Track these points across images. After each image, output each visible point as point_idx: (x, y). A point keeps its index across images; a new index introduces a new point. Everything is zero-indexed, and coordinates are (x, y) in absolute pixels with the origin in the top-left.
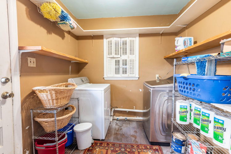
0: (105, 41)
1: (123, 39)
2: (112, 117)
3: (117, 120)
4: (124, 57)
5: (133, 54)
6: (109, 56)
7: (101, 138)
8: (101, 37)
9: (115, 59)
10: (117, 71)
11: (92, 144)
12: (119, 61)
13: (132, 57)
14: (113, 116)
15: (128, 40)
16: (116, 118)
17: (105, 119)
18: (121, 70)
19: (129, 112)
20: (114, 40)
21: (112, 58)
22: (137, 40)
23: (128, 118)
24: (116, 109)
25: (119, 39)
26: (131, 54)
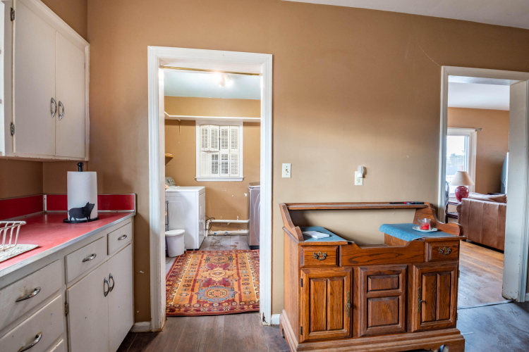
0: (198, 129)
1: (222, 128)
2: (207, 231)
3: (215, 235)
4: (223, 151)
5: (236, 148)
6: (203, 149)
7: (195, 248)
8: (192, 123)
9: (211, 154)
10: (215, 168)
11: (185, 252)
12: (217, 156)
13: (234, 151)
14: (209, 230)
15: (229, 129)
16: (212, 232)
17: (200, 235)
18: (220, 167)
19: (231, 223)
20: (210, 128)
21: (207, 152)
22: (241, 129)
23: (229, 232)
24: (213, 221)
25: (217, 127)
26: (233, 148)
